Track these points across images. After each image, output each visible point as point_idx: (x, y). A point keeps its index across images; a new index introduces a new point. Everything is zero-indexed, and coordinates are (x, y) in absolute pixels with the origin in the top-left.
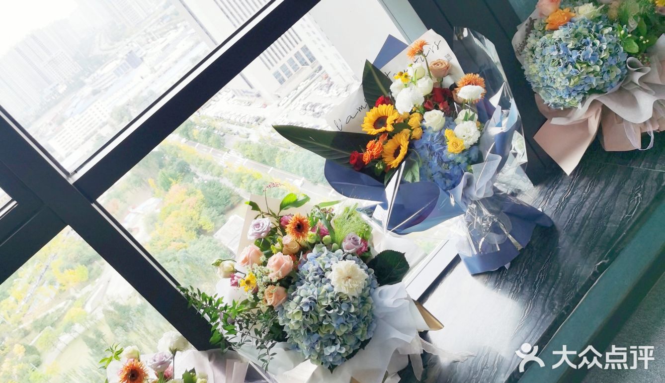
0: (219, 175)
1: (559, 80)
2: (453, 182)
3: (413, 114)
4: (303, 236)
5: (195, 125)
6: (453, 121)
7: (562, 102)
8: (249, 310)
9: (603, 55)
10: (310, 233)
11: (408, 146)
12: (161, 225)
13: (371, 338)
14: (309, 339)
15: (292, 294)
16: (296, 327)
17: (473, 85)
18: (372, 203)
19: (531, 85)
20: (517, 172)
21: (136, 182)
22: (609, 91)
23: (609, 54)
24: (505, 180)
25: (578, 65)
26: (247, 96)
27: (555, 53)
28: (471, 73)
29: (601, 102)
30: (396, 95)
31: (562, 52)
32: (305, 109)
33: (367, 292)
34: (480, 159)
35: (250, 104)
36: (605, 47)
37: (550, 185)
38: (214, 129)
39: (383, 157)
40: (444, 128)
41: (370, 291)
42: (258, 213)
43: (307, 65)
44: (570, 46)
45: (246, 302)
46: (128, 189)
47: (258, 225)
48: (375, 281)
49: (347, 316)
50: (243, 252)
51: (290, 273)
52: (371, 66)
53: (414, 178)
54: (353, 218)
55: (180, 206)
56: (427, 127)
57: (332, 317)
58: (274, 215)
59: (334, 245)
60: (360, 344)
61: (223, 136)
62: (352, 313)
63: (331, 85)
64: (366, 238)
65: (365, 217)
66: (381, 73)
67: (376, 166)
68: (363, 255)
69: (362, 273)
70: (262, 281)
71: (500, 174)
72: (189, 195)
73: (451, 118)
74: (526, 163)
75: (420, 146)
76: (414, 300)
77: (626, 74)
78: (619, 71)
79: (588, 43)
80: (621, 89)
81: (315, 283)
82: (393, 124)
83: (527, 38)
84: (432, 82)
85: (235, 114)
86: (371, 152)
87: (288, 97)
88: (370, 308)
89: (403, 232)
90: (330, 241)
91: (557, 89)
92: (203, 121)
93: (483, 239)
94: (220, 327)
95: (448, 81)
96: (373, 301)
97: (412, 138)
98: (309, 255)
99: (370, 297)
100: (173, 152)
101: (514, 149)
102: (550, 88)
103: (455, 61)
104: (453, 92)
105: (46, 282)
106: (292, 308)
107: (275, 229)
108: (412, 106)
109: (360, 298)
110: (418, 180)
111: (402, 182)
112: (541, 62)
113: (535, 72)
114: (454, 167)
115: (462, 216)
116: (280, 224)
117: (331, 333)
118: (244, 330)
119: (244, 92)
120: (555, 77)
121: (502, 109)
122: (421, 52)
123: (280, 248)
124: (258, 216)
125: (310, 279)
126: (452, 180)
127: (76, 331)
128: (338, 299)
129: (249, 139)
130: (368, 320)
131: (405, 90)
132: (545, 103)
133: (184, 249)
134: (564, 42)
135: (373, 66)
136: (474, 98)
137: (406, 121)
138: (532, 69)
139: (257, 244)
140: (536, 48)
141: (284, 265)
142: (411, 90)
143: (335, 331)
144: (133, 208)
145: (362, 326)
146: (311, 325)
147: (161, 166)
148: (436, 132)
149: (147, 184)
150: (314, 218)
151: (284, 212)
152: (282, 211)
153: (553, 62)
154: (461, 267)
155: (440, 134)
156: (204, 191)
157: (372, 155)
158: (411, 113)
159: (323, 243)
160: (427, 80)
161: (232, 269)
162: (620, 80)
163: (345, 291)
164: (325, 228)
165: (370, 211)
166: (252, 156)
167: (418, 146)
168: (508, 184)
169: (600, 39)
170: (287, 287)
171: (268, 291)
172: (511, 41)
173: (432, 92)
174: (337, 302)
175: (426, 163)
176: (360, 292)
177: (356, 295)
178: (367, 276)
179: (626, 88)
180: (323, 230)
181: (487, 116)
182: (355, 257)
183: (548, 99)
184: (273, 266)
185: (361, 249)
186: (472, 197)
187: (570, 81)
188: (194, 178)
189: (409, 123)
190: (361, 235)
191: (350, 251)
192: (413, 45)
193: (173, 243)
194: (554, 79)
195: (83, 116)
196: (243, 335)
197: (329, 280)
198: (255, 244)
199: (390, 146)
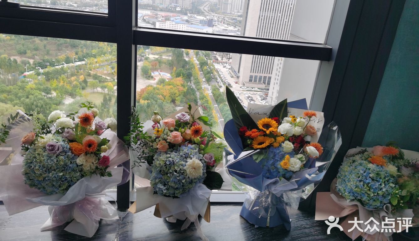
0: (198, 90)
1: (352, 183)
2: (269, 176)
3: (282, 136)
4: (195, 136)
5: (208, 65)
6: (294, 155)
7: (343, 192)
8: (149, 141)
9: (380, 192)
10: (198, 138)
11: (267, 146)
12: (164, 86)
13: (179, 198)
14: (157, 174)
15: (169, 152)
16: (158, 165)
17: (316, 149)
18: (232, 152)
19: (338, 173)
20: (297, 198)
21: (170, 64)
22: (366, 207)
23: (382, 194)
24: (290, 196)
25: (365, 186)
26: (234, 73)
27: (362, 172)
28: (320, 144)
29: (358, 208)
30: (283, 123)
31: (365, 174)
32: (248, 98)
33: (195, 181)
34: (288, 179)
35: (232, 77)
36: (384, 190)
37: (304, 215)
38: (212, 73)
39: (254, 140)
40: (288, 154)
41: (197, 181)
42: (189, 111)
43: (265, 84)
44: (371, 175)
45: (150, 137)
46: (165, 63)
47: (184, 115)
48: (203, 180)
49: (179, 181)
50: (169, 119)
51: (176, 144)
52: (285, 103)
53: (256, 159)
54: (220, 150)
55: (176, 86)
56: (282, 146)
57: (173, 175)
58: (193, 118)
59: (202, 151)
60: (173, 196)
61: (212, 78)
62: (182, 182)
63: (266, 99)
64: (217, 161)
65: (224, 154)
66: (287, 109)
67: (248, 140)
68: (209, 166)
69: (201, 172)
70: (164, 136)
71: (290, 192)
72: (182, 86)
73: (295, 153)
74: (304, 199)
75: (272, 151)
76: (209, 201)
77: (380, 208)
78: (379, 204)
79: (379, 182)
80: (372, 211)
81: (181, 157)
82: (270, 132)
83: (357, 155)
84: (302, 132)
85: (224, 75)
86: (252, 133)
87: (247, 88)
88: (191, 187)
89: (231, 174)
90: (203, 148)
91: (347, 185)
92: (211, 67)
93: (258, 208)
94: (132, 136)
95: (308, 138)
96: (194, 186)
97: (272, 144)
98: (190, 145)
99: (195, 184)
100: (191, 67)
101: (305, 189)
102: (344, 182)
103: (319, 134)
104: (306, 144)
105: (111, 66)
106: (163, 157)
107: (189, 123)
108: (285, 133)
109: (191, 180)
110: (257, 161)
111: (251, 156)
112: (352, 169)
113: (345, 170)
114: (275, 171)
115: (260, 192)
116: (192, 124)
117: (167, 181)
118: (140, 146)
119: (234, 71)
120: (351, 180)
121: (317, 170)
122: (310, 117)
123: (183, 132)
124: (188, 112)
125: (181, 154)
126: (270, 175)
127: (104, 91)
128: (182, 172)
129: (220, 88)
130: (185, 191)
131: (289, 124)
132: (336, 185)
133: (162, 101)
134: (370, 171)
135: (287, 103)
136: (311, 155)
137: (277, 136)
138: (345, 168)
139: (176, 122)
140: (356, 162)
141: (177, 139)
142: (291, 127)
143: (169, 182)
144: (160, 71)
145: (181, 190)
146: (163, 170)
147: (183, 67)
148: (283, 152)
149: (173, 69)
150: (206, 134)
151: (198, 121)
152: (198, 120)
153: (357, 174)
154: (239, 208)
155: (284, 154)
156: (188, 90)
157: (251, 135)
158: (282, 135)
159: (199, 146)
160: (301, 130)
161: (159, 121)
162: (375, 208)
163: (188, 171)
164: (206, 142)
165: (228, 154)
166: (215, 95)
167: (271, 150)
168: (289, 198)
169: (385, 185)
170: (170, 148)
171: (162, 142)
172: (349, 149)
173: (297, 136)
174: (181, 172)
175: (267, 159)
176: (193, 178)
177: (190, 177)
178: (202, 175)
179: (374, 214)
180: (204, 142)
181: (309, 166)
182: (205, 164)
183: (339, 185)
184: (173, 135)
185: (210, 163)
186: (270, 189)
187: (356, 188)
188: (189, 82)
189: (277, 138)
190: (216, 158)
191: (205, 160)
192: (310, 111)
193: (161, 95)
194: (350, 181)
195: (175, 25)
196: (138, 147)
197: (187, 162)
198: (176, 121)
199: (261, 139)
